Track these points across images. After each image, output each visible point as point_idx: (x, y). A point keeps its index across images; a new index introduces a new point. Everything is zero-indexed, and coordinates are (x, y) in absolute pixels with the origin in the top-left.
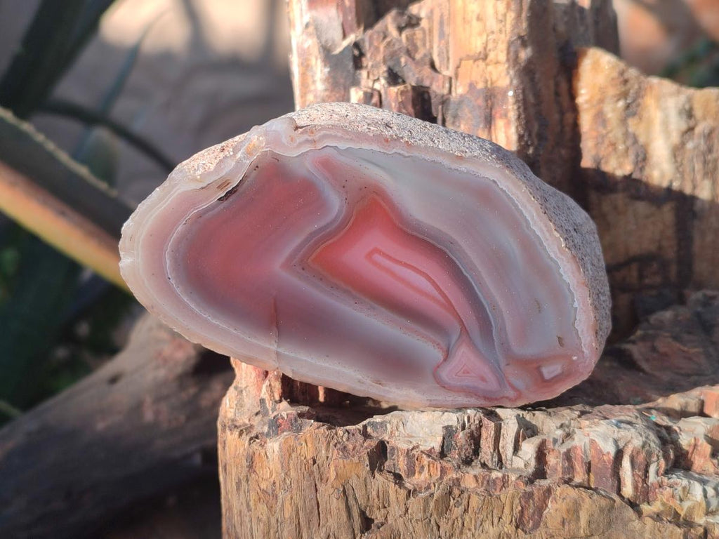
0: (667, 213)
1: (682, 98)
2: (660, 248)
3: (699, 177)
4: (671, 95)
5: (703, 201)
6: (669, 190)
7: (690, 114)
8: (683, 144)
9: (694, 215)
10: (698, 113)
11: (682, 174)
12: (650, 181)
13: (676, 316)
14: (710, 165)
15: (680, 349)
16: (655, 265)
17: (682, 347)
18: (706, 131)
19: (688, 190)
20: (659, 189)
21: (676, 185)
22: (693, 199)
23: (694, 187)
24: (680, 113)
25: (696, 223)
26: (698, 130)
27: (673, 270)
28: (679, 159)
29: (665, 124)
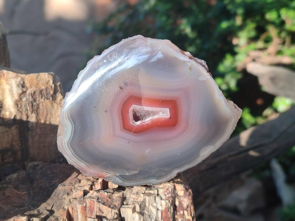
0: (14, 130)
1: (19, 79)
2: (12, 145)
3: (30, 112)
4: (13, 78)
5: (32, 123)
6: (15, 119)
7: (23, 86)
8: (21, 99)
9: (28, 129)
10: (27, 84)
11: (21, 112)
12: (5, 117)
13: (18, 176)
14: (36, 107)
15: (17, 193)
16: (10, 153)
17: (18, 192)
18: (32, 93)
19: (24, 118)
20: (10, 120)
21: (18, 117)
22: (27, 122)
23: (28, 117)
24: (18, 86)
25: (30, 132)
26: (28, 92)
27: (19, 154)
28: (19, 106)
29: (11, 91)
